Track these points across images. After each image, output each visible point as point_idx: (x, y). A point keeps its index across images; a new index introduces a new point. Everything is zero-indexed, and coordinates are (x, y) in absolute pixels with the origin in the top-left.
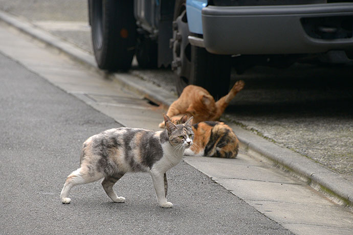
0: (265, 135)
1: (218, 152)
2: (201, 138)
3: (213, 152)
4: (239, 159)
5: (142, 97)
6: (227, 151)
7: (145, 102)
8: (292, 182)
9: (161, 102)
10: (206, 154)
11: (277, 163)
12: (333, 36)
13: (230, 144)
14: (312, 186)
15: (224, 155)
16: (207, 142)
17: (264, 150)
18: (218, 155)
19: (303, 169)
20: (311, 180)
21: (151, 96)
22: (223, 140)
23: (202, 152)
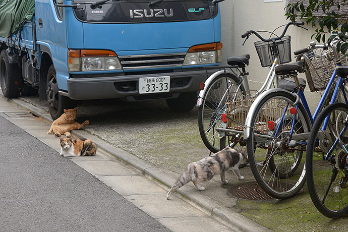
0: (103, 138)
1: (87, 153)
2: (78, 147)
3: (85, 153)
4: (98, 156)
5: (29, 112)
6: (92, 152)
7: (31, 115)
8: (134, 173)
9: (40, 116)
10: (82, 154)
11: (119, 159)
12: (127, 90)
13: (93, 149)
14: (146, 176)
15: (90, 154)
16: (82, 149)
17: (109, 150)
18: (87, 155)
19: (138, 165)
20: (144, 173)
21: (34, 112)
22: (90, 147)
23: (79, 154)
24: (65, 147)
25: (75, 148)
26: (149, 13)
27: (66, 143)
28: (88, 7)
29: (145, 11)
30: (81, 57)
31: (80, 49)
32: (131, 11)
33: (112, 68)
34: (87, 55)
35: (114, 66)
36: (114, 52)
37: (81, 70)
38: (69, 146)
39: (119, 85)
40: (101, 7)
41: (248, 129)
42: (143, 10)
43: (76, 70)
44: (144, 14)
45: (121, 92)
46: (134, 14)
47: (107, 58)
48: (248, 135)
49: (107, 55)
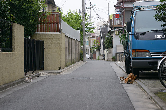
4: (134, 84)
6: (131, 83)
16: (127, 81)
24: (121, 80)
25: (125, 81)
26: (163, 36)
27: (122, 78)
28: (139, 34)
29: (162, 35)
30: (136, 52)
31: (136, 49)
32: (156, 36)
33: (147, 56)
34: (138, 52)
35: (148, 56)
36: (148, 51)
37: (136, 57)
38: (122, 79)
39: (150, 63)
40: (144, 35)
41: (159, 67)
42: (161, 35)
43: (134, 57)
44: (161, 37)
45: (151, 66)
46: (157, 37)
47: (146, 53)
48: (158, 68)
49: (146, 52)
